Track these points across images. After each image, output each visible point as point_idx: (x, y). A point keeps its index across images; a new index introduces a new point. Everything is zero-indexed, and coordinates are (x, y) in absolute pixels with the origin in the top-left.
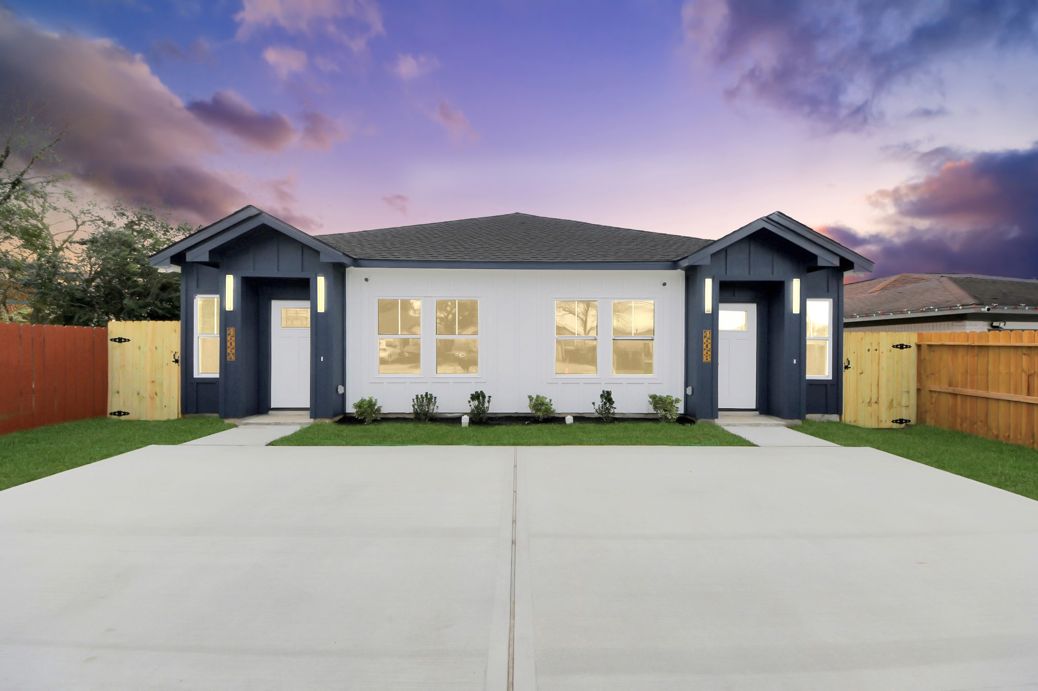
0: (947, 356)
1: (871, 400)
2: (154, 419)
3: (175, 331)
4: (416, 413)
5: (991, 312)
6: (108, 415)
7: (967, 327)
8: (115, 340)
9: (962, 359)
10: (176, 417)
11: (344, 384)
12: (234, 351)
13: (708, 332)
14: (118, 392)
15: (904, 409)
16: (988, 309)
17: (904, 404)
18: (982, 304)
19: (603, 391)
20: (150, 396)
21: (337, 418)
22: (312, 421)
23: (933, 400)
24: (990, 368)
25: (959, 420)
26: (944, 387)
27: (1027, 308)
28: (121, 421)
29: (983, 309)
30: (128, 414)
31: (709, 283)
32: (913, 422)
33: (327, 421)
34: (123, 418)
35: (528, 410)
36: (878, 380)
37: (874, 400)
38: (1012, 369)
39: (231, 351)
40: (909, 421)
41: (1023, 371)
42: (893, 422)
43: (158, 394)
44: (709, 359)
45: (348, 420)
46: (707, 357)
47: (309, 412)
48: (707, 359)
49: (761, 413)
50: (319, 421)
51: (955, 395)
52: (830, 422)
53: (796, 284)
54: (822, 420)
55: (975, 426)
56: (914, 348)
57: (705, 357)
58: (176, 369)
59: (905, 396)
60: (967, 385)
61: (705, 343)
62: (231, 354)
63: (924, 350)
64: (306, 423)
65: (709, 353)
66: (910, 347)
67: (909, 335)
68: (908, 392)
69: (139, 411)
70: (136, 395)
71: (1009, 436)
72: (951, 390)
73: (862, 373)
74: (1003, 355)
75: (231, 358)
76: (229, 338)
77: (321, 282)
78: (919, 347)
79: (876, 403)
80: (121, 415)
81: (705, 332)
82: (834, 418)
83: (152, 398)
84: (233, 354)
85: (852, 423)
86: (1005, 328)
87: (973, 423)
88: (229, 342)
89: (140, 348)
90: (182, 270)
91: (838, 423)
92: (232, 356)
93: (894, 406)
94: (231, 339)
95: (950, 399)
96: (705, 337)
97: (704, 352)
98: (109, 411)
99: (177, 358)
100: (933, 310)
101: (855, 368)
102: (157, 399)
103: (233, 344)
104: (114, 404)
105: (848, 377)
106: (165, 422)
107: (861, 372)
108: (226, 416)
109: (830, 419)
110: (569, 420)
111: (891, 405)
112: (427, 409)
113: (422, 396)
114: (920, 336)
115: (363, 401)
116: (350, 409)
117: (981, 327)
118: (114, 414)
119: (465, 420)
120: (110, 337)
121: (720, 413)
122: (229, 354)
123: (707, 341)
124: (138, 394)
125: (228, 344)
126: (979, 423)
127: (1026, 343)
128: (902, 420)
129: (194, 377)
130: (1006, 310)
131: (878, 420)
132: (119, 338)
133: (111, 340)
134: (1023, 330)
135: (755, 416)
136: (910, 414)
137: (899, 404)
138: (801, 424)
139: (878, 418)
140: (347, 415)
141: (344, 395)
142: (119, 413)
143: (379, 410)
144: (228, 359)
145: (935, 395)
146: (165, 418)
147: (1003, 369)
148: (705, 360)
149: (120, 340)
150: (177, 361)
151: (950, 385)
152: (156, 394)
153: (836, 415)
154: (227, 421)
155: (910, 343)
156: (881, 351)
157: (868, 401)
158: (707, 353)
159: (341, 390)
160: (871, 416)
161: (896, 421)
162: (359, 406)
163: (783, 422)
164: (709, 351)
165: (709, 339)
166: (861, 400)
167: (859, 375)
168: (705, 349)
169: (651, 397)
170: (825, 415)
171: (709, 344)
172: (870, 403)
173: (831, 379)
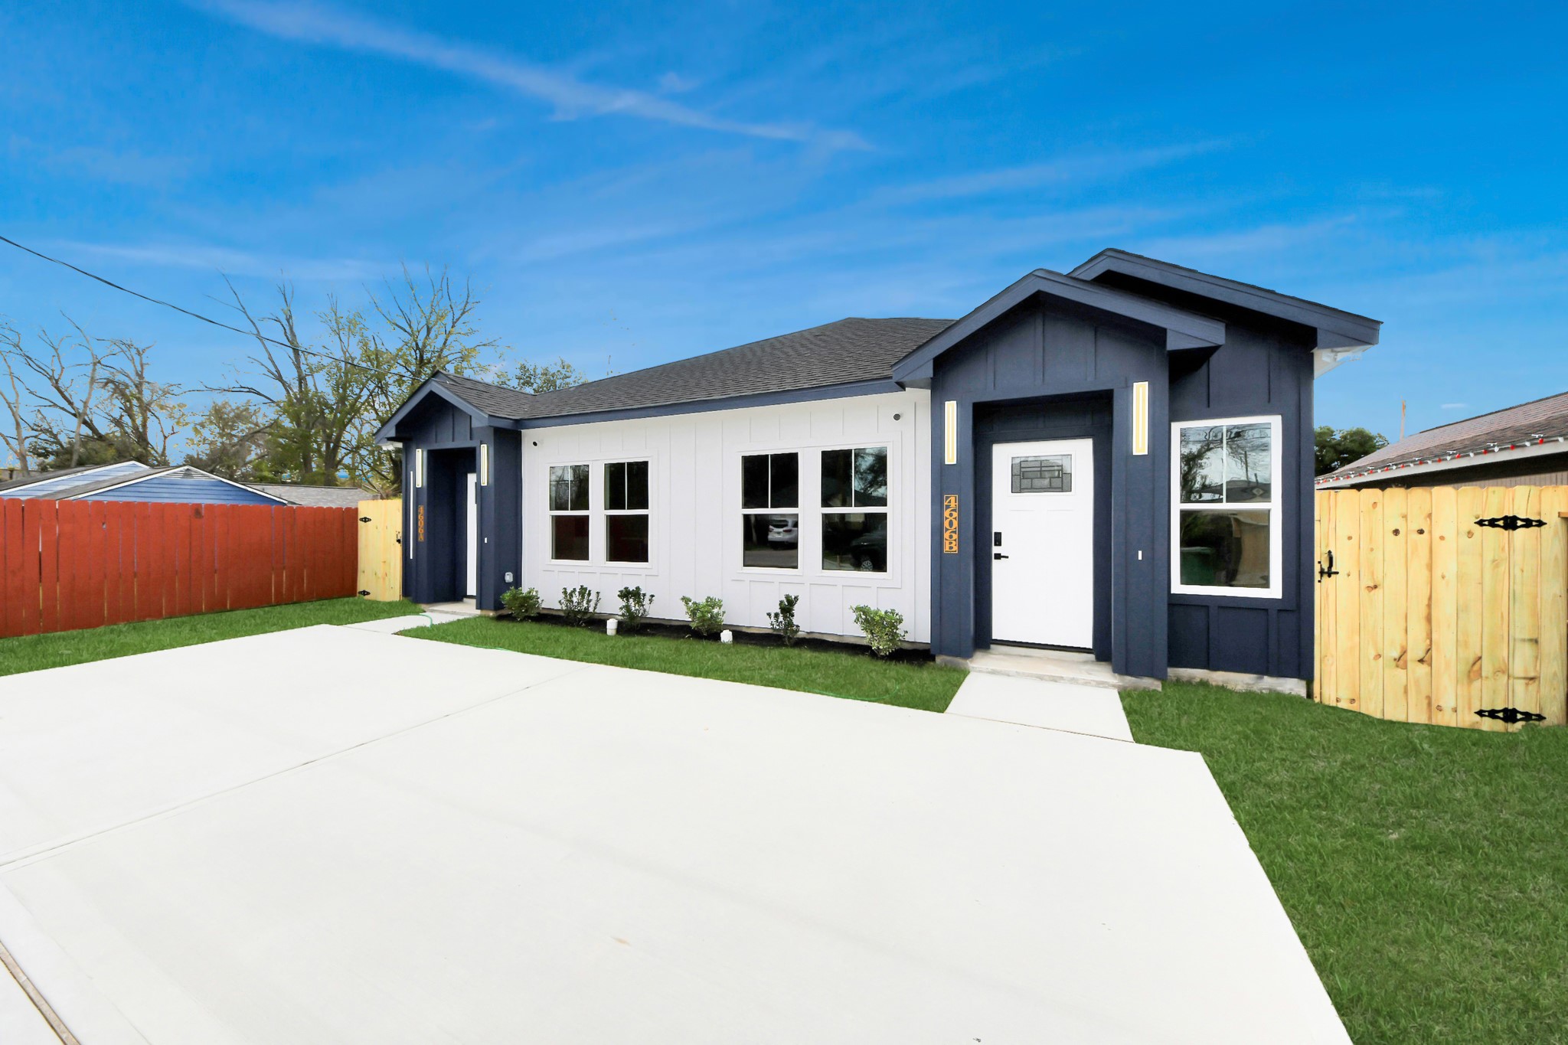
1: (1404, 652)
2: (385, 600)
3: (399, 509)
4: (563, 610)
6: (358, 593)
8: (362, 519)
10: (399, 600)
12: (423, 531)
13: (953, 499)
14: (363, 571)
15: (1520, 686)
17: (1518, 669)
20: (383, 576)
22: (479, 612)
28: (364, 599)
32: (1551, 721)
33: (491, 614)
34: (366, 597)
35: (684, 618)
36: (1429, 606)
37: (1416, 651)
39: (421, 531)
40: (1540, 718)
42: (1480, 713)
43: (388, 575)
44: (955, 548)
46: (951, 543)
48: (951, 548)
52: (1279, 698)
53: (1141, 393)
54: (1255, 688)
56: (1555, 526)
57: (947, 542)
58: (399, 548)
59: (1524, 653)
61: (947, 518)
64: (467, 615)
65: (955, 536)
66: (1540, 524)
67: (1536, 495)
69: (377, 592)
70: (374, 575)
73: (1376, 587)
76: (419, 517)
77: (484, 451)
79: (1421, 661)
80: (365, 595)
81: (948, 497)
82: (1293, 686)
83: (384, 579)
84: (423, 534)
85: (1346, 707)
88: (420, 521)
89: (377, 527)
90: (403, 446)
91: (1297, 699)
92: (422, 537)
93: (1484, 674)
94: (421, 517)
96: (948, 507)
97: (946, 535)
98: (358, 590)
99: (399, 538)
101: (1354, 575)
102: (387, 581)
103: (423, 523)
104: (361, 583)
105: (1324, 592)
107: (1372, 585)
109: (1279, 689)
110: (726, 636)
111: (1474, 670)
113: (575, 588)
118: (361, 592)
119: (611, 625)
120: (359, 516)
122: (420, 534)
123: (951, 515)
124: (377, 574)
125: (419, 523)
128: (1515, 711)
131: (1429, 704)
132: (365, 517)
136: (1541, 700)
137: (1505, 670)
138: (1160, 689)
139: (1429, 698)
142: (364, 593)
144: (419, 539)
146: (391, 596)
148: (946, 548)
149: (366, 519)
150: (399, 541)
152: (386, 574)
153: (1295, 680)
154: (419, 606)
155: (1540, 514)
156: (1436, 535)
157: (1396, 655)
158: (951, 537)
159: (508, 578)
160: (1406, 692)
161: (1491, 714)
163: (1117, 680)
164: (955, 532)
165: (954, 510)
166: (1372, 654)
167: (1364, 592)
168: (947, 530)
169: (858, 609)
170: (1266, 677)
171: (954, 521)
172: (1400, 661)
173: (1280, 596)
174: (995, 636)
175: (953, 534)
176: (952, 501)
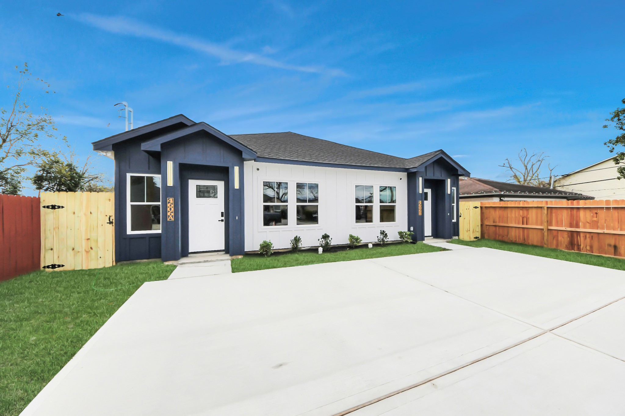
0: (492, 211)
2: (89, 268)
3: (110, 200)
4: (292, 248)
5: (505, 194)
6: (42, 269)
7: (494, 200)
8: (48, 207)
9: (498, 212)
10: (111, 265)
12: (173, 214)
13: (421, 202)
14: (52, 249)
16: (504, 193)
18: (501, 191)
19: (381, 231)
20: (85, 250)
22: (229, 258)
23: (487, 228)
24: (509, 215)
25: (497, 236)
26: (492, 224)
27: (513, 193)
28: (55, 272)
29: (501, 193)
30: (63, 266)
31: (421, 179)
32: (480, 238)
33: (240, 257)
34: (57, 269)
35: (349, 242)
36: (470, 221)
37: (468, 230)
38: (517, 215)
39: (171, 214)
41: (521, 216)
42: (474, 238)
43: (93, 248)
44: (421, 214)
45: (251, 255)
49: (434, 238)
50: (234, 257)
51: (495, 226)
53: (449, 180)
55: (504, 238)
56: (480, 208)
57: (419, 213)
58: (110, 229)
59: (477, 228)
60: (500, 222)
62: (171, 216)
63: (484, 209)
64: (225, 260)
65: (421, 211)
66: (478, 207)
67: (477, 203)
68: (478, 226)
69: (75, 262)
70: (71, 250)
71: (516, 240)
72: (494, 224)
73: (465, 219)
74: (514, 210)
75: (170, 219)
76: (168, 205)
77: (236, 169)
78: (481, 207)
80: (55, 268)
81: (419, 201)
82: (457, 238)
83: (87, 252)
84: (172, 216)
85: (462, 240)
86: (504, 200)
87: (503, 237)
88: (169, 208)
89: (74, 213)
92: (172, 218)
94: (170, 206)
95: (494, 228)
96: (419, 204)
97: (419, 211)
98: (42, 265)
99: (111, 220)
100: (483, 193)
101: (463, 217)
102: (93, 252)
104: (47, 259)
105: (460, 219)
108: (165, 260)
110: (370, 246)
111: (473, 232)
112: (297, 246)
113: (294, 238)
114: (481, 203)
116: (249, 249)
117: (497, 200)
118: (48, 267)
119: (321, 250)
120: (42, 205)
121: (425, 238)
122: (169, 216)
123: (420, 206)
124: (73, 249)
125: (168, 209)
126: (505, 236)
127: (521, 205)
128: (477, 237)
129: (127, 234)
130: (507, 193)
131: (470, 238)
132: (52, 206)
133: (44, 207)
134: (520, 201)
135: (432, 239)
136: (479, 235)
137: (476, 231)
138: (451, 241)
142: (53, 266)
144: (168, 220)
145: (488, 227)
146: (100, 267)
147: (513, 215)
148: (419, 214)
149: (54, 207)
150: (111, 223)
151: (494, 222)
152: (91, 248)
153: (457, 236)
154: (168, 263)
156: (470, 209)
160: (468, 236)
163: (445, 240)
166: (465, 230)
167: (463, 220)
168: (419, 209)
172: (467, 231)
173: (456, 221)
174: (425, 235)
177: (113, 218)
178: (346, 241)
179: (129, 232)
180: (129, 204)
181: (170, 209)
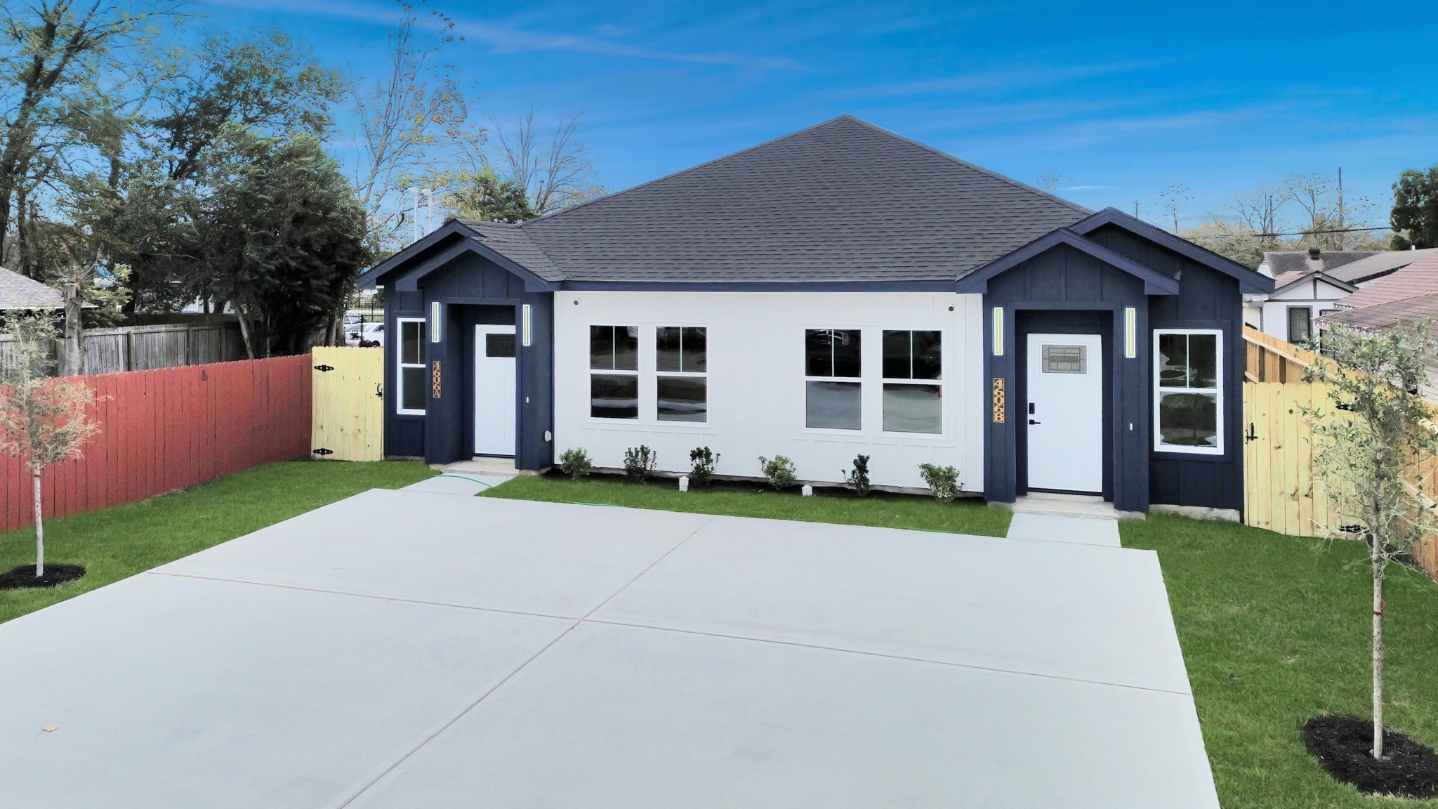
1: (1297, 490)
2: (357, 460)
3: (379, 360)
4: (629, 470)
6: (312, 453)
8: (318, 368)
10: (379, 460)
11: (552, 430)
12: (439, 388)
13: (1000, 381)
14: (322, 428)
19: (857, 457)
20: (353, 433)
21: (544, 471)
22: (517, 472)
28: (324, 460)
30: (332, 452)
31: (998, 311)
33: (533, 473)
34: (327, 457)
35: (762, 475)
36: (1311, 460)
37: (1304, 490)
39: (437, 388)
42: (1341, 528)
43: (361, 431)
44: (1002, 419)
45: (555, 473)
46: (999, 415)
47: (514, 460)
48: (999, 419)
49: (1106, 500)
50: (524, 472)
52: (1222, 523)
53: (1130, 315)
54: (1208, 517)
57: (996, 414)
58: (379, 403)
61: (996, 396)
62: (437, 391)
64: (510, 475)
65: (1002, 410)
69: (344, 449)
70: (339, 431)
73: (1280, 447)
75: (437, 396)
76: (434, 373)
77: (527, 310)
79: (1307, 496)
80: (325, 454)
81: (996, 380)
82: (1231, 515)
83: (355, 436)
84: (439, 391)
85: (1262, 526)
88: (435, 378)
89: (343, 378)
91: (1234, 524)
92: (438, 394)
94: (437, 374)
96: (996, 387)
97: (995, 409)
98: (313, 448)
99: (380, 391)
101: (1266, 440)
102: (361, 437)
103: (439, 380)
104: (318, 441)
105: (1249, 449)
106: (368, 463)
107: (1276, 447)
108: (431, 461)
109: (1223, 517)
110: (807, 490)
111: (1333, 505)
112: (643, 466)
113: (636, 449)
115: (569, 452)
116: (558, 461)
118: (317, 451)
119: (684, 483)
120: (314, 366)
122: (435, 391)
123: (999, 394)
124: (342, 430)
125: (434, 380)
128: (1358, 527)
129: (398, 414)
131: (1312, 524)
132: (323, 366)
133: (315, 367)
139: (1312, 522)
140: (556, 467)
141: (551, 443)
142: (323, 451)
143: (588, 464)
146: (368, 460)
148: (995, 419)
149: (324, 368)
150: (380, 394)
152: (359, 430)
153: (1233, 510)
154: (434, 467)
157: (1293, 493)
158: (999, 410)
159: (548, 436)
160: (1299, 518)
161: (1348, 529)
162: (566, 458)
164: (1001, 407)
165: (1001, 390)
166: (1278, 490)
167: (1273, 450)
168: (996, 405)
169: (923, 467)
170: (1215, 509)
171: (1001, 398)
172: (1295, 496)
173: (1222, 453)
174: (1030, 485)
175: (1001, 409)
176: (1000, 383)
177: (382, 387)
178: (756, 471)
179: (401, 410)
180: (400, 366)
181: (437, 381)
